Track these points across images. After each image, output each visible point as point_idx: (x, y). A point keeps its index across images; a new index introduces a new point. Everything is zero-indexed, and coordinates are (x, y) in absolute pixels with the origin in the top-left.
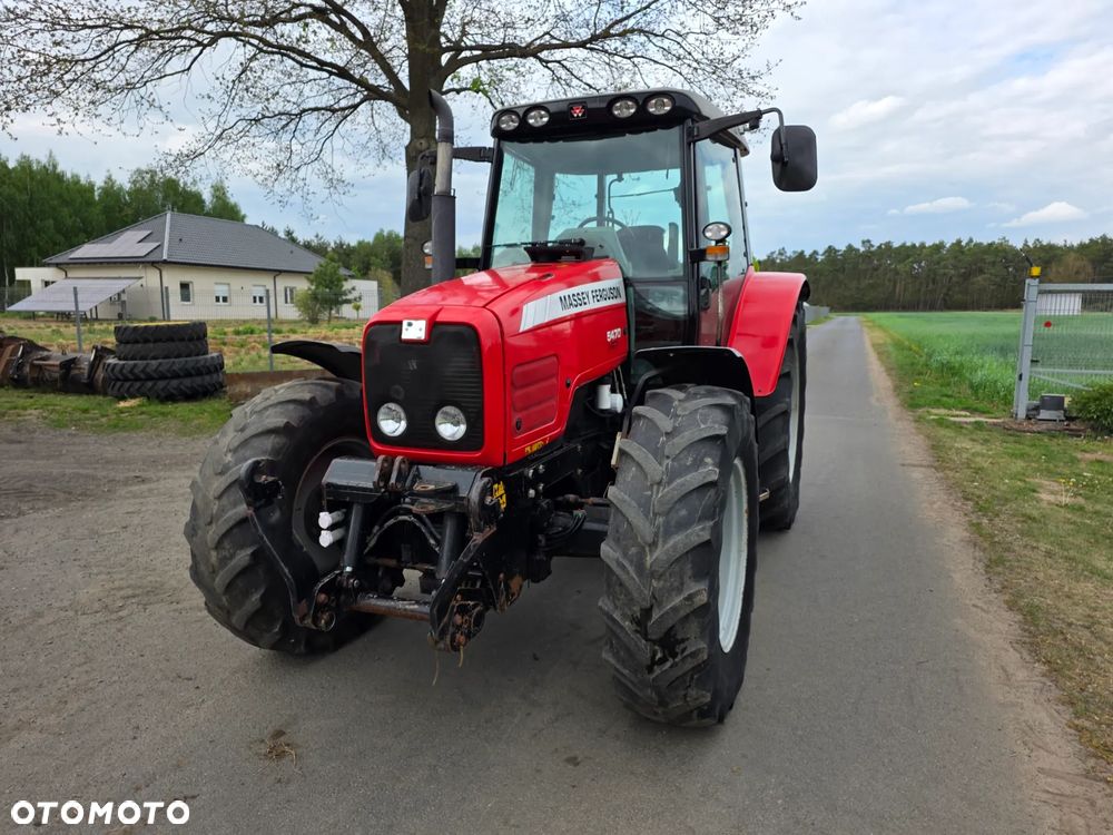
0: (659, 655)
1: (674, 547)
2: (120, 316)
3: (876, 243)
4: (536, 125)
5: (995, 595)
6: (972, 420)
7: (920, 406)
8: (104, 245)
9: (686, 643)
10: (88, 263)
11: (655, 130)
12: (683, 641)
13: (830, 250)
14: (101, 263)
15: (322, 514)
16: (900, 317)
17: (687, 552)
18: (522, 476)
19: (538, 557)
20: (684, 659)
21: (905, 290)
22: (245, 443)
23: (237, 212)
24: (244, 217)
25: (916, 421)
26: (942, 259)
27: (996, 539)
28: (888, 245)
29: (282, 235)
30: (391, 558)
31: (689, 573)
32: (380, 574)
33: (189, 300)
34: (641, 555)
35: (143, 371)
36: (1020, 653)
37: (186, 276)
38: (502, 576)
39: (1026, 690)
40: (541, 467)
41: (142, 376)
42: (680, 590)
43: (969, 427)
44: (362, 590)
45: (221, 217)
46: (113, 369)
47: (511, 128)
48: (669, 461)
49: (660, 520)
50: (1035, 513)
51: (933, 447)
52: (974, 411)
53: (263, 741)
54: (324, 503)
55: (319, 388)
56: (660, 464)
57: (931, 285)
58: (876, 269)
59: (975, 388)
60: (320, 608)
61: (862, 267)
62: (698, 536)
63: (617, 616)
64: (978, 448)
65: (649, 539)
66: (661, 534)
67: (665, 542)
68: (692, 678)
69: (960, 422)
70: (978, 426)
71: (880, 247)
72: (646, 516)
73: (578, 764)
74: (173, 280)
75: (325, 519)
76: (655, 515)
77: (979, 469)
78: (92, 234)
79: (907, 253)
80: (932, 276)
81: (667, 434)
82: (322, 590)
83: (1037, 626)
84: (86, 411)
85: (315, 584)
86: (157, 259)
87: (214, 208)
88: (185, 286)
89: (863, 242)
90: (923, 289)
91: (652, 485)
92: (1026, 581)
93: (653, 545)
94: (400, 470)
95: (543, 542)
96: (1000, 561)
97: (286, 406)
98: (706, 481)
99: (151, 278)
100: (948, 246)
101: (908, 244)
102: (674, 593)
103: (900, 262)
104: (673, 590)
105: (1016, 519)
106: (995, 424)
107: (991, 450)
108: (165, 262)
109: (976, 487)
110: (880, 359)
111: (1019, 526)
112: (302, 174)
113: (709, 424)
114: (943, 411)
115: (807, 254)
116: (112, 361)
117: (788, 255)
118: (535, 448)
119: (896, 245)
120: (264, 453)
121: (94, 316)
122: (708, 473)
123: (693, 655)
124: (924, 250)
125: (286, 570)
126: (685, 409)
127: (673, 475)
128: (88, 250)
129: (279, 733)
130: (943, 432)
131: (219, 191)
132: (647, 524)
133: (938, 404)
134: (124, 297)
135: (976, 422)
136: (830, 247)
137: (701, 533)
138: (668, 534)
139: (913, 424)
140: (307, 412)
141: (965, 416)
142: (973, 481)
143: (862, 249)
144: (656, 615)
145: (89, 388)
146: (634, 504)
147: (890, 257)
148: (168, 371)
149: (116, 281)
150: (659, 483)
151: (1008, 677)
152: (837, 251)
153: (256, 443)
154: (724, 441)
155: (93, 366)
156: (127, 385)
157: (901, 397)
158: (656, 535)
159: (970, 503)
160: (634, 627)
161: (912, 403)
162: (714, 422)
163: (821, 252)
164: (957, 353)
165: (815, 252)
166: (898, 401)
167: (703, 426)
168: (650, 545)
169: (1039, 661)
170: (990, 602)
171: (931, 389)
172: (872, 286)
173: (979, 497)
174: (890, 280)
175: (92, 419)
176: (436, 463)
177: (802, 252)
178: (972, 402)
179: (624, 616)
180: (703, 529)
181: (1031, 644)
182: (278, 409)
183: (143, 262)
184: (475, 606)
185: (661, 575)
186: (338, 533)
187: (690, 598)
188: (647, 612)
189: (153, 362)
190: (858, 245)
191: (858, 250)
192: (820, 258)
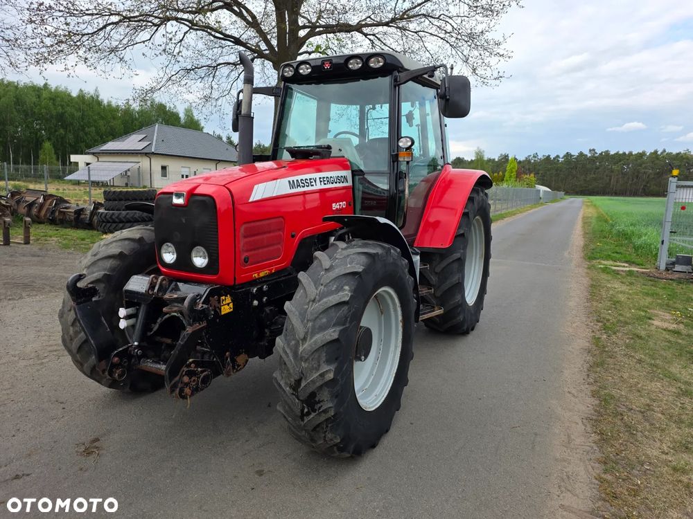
0: (306, 410)
1: (315, 341)
2: (127, 185)
3: (599, 152)
4: (304, 74)
5: (587, 386)
6: (628, 269)
7: (595, 258)
8: (119, 143)
9: (322, 404)
10: (110, 153)
11: (377, 77)
12: (319, 402)
13: (568, 155)
14: (118, 153)
15: (120, 309)
16: (611, 200)
17: (323, 346)
18: (249, 293)
19: (262, 343)
20: (319, 414)
21: (617, 182)
22: (94, 263)
23: (199, 125)
24: (203, 127)
25: (589, 268)
26: (644, 163)
27: (607, 349)
28: (607, 153)
29: (225, 139)
30: (169, 338)
31: (324, 359)
32: (163, 347)
33: (166, 176)
34: (297, 345)
35: (117, 217)
36: (586, 426)
37: (165, 162)
38: (227, 353)
39: (578, 451)
40: (265, 287)
41: (117, 220)
42: (317, 369)
43: (624, 274)
44: (144, 356)
45: (190, 128)
46: (101, 215)
47: (291, 75)
48: (322, 287)
49: (310, 324)
50: (643, 333)
51: (592, 286)
52: (631, 263)
53: (84, 444)
54: (124, 302)
55: (148, 232)
56: (317, 289)
57: (635, 180)
58: (597, 168)
59: (636, 248)
60: (114, 366)
61: (589, 166)
62: (331, 336)
63: (282, 383)
64: (624, 288)
65: (302, 337)
66: (309, 333)
67: (311, 338)
68: (327, 426)
69: (618, 270)
70: (630, 273)
71: (601, 154)
72: (302, 322)
73: (262, 475)
74: (157, 164)
75: (122, 312)
76: (308, 321)
77: (618, 302)
78: (115, 135)
79: (620, 158)
80: (636, 174)
81: (326, 269)
82: (115, 356)
83: (606, 409)
84: (83, 239)
85: (113, 351)
86: (148, 152)
87: (186, 122)
88: (164, 168)
89: (590, 151)
90: (630, 182)
91: (309, 302)
92: (613, 378)
93: (304, 339)
94: (161, 285)
95: (268, 333)
96: (602, 364)
97: (123, 242)
98: (340, 301)
99: (144, 163)
100: (648, 154)
101: (621, 152)
102: (314, 371)
103: (615, 164)
104: (313, 369)
105: (628, 336)
106: (643, 273)
107: (632, 290)
108: (153, 153)
109: (609, 314)
110: (583, 227)
111: (627, 341)
112: (219, 102)
113: (353, 265)
114: (611, 262)
115: (552, 157)
116: (101, 210)
117: (539, 157)
118: (262, 274)
119: (612, 153)
120: (105, 270)
121: (112, 184)
122: (343, 296)
123: (325, 411)
124: (631, 157)
125: (92, 342)
126: (341, 255)
127: (323, 296)
128: (111, 146)
129: (97, 440)
130: (604, 276)
131: (188, 112)
132: (302, 327)
133: (608, 257)
134: (129, 173)
135: (629, 271)
136: (567, 153)
137: (332, 334)
138: (313, 334)
139: (586, 270)
140: (136, 245)
141: (624, 267)
142: (609, 310)
143: (589, 155)
144: (303, 384)
145: (89, 226)
146: (297, 313)
147: (608, 160)
148: (132, 218)
149: (124, 164)
150: (314, 301)
151: (570, 440)
152: (571, 156)
153: (100, 263)
154: (360, 276)
155: (93, 213)
156: (109, 225)
157: (585, 252)
158: (306, 333)
159: (600, 324)
160: (291, 391)
161: (591, 255)
162: (357, 264)
163: (561, 156)
164: (632, 225)
165: (558, 156)
166: (582, 254)
167: (349, 266)
168: (302, 340)
169: (595, 432)
170: (581, 391)
171: (609, 247)
172: (595, 179)
173: (608, 320)
174: (607, 176)
175: (85, 244)
176: (186, 281)
177: (549, 156)
178: (634, 257)
179: (286, 383)
180: (334, 331)
181: (596, 421)
182: (119, 243)
183: (141, 153)
184: (202, 372)
185: (306, 360)
186: (132, 321)
187: (322, 375)
188: (298, 382)
189: (123, 212)
190: (587, 152)
191: (587, 155)
192: (561, 160)
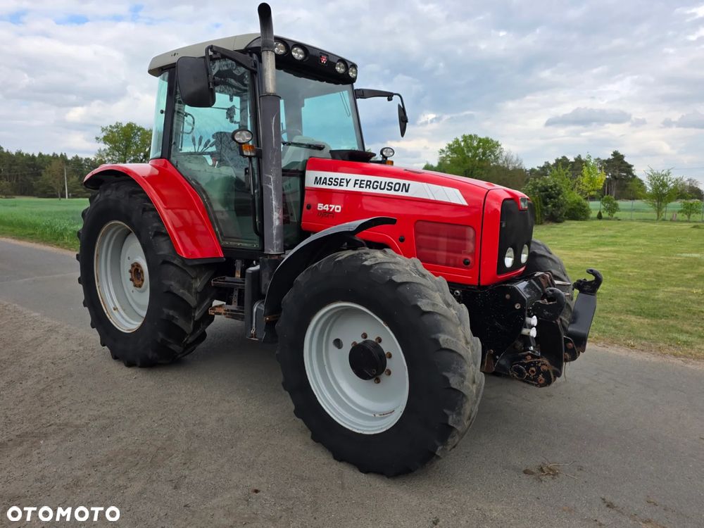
4: (297, 58)
47: (279, 53)
53: (539, 477)
129: (527, 471)
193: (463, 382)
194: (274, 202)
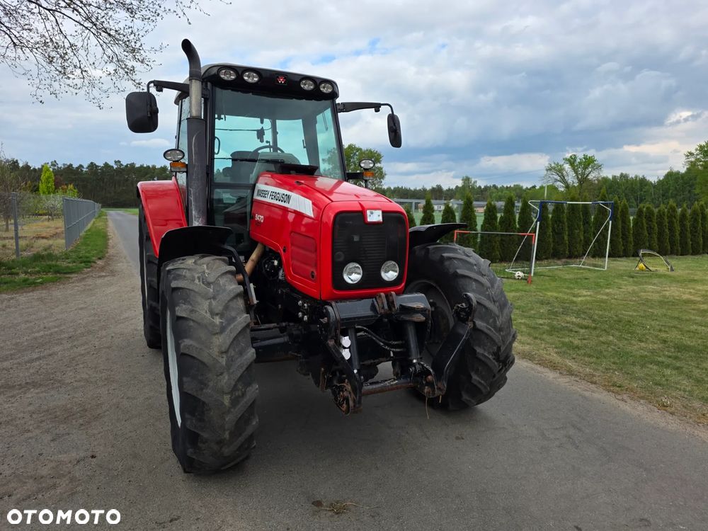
3: (124, 163)
13: (92, 165)
28: (132, 165)
58: (127, 180)
61: (117, 178)
63: (486, 354)
71: (127, 166)
75: (346, 341)
79: (145, 171)
89: (116, 162)
101: (146, 165)
103: (141, 176)
115: (75, 166)
117: (59, 166)
119: (137, 165)
124: (156, 171)
136: (92, 163)
143: (115, 167)
147: (134, 173)
152: (97, 166)
160: (494, 357)
163: (86, 166)
165: (81, 166)
172: (126, 191)
177: (71, 165)
179: (489, 353)
188: (499, 348)
190: (112, 163)
191: (113, 167)
192: (84, 170)
193: (202, 389)
194: (194, 212)
